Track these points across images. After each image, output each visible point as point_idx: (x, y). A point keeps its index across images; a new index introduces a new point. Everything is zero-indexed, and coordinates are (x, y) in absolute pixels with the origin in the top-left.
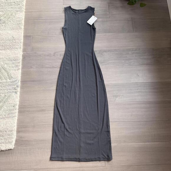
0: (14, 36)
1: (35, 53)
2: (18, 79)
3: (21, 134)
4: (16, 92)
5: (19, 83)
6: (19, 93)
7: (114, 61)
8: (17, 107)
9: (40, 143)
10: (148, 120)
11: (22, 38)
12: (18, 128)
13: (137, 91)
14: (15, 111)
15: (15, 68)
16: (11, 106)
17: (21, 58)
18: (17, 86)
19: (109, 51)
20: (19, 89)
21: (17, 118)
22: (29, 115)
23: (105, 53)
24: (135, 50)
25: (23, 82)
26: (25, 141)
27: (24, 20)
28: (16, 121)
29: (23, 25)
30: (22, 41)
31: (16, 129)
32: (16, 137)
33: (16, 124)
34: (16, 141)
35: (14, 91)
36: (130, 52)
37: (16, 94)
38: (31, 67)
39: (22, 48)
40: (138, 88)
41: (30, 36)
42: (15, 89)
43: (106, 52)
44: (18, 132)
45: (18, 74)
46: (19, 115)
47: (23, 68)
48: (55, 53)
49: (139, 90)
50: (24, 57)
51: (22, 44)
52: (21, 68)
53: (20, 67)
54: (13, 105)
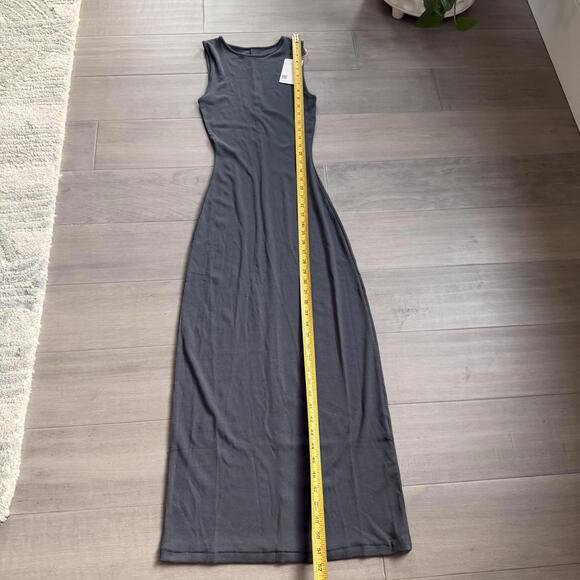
0: (34, 123)
1: (107, 175)
2: (41, 259)
3: (43, 462)
4: (29, 305)
5: (45, 273)
6: (39, 308)
7: (385, 197)
8: (31, 357)
9: (115, 495)
10: (532, 393)
11: (63, 128)
12: (29, 437)
13: (478, 291)
14: (22, 371)
15: (29, 223)
16: (8, 353)
17: (55, 189)
18: (36, 284)
19: (364, 166)
20: (41, 294)
21: (26, 398)
22: (76, 387)
23: (354, 172)
24: (457, 162)
25: (58, 269)
26: (56, 486)
27: (70, 75)
28: (23, 411)
29: (68, 89)
30: (62, 136)
31: (21, 442)
32: (18, 472)
33: (21, 422)
34: (19, 489)
35: (23, 298)
36: (438, 170)
37: (30, 309)
38: (91, 221)
39: (60, 157)
40: (479, 282)
41: (89, 124)
42: (26, 293)
43: (355, 169)
44: (29, 452)
45: (39, 242)
46: (36, 390)
47: (58, 223)
48: (176, 174)
49: (482, 290)
50: (65, 188)
51: (60, 147)
52: (53, 222)
53: (51, 219)
54: (16, 348)
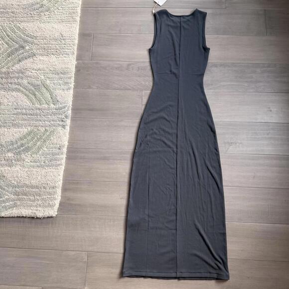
0: (64, 34)
1: (97, 63)
2: (68, 105)
3: (69, 194)
4: (64, 127)
5: (70, 112)
6: (68, 128)
7: (229, 83)
8: (65, 150)
9: (98, 210)
11: (77, 37)
12: (64, 184)
13: (267, 136)
14: (61, 156)
15: (62, 87)
16: (55, 148)
17: (74, 70)
18: (66, 117)
19: (221, 65)
20: (68, 122)
21: (63, 167)
22: (83, 164)
23: (215, 68)
24: (269, 67)
25: (75, 110)
26: (75, 205)
27: (80, 7)
28: (62, 173)
29: (79, 15)
30: (76, 42)
31: (61, 186)
32: (60, 198)
33: (61, 178)
34: (60, 204)
35: (61, 123)
36: (258, 70)
37: (64, 128)
38: (90, 87)
39: (76, 53)
40: (268, 131)
41: (89, 35)
42: (62, 121)
44: (64, 190)
45: (67, 97)
46: (67, 163)
47: (76, 87)
48: (129, 65)
49: (270, 136)
50: (78, 69)
51: (76, 48)
52: (73, 87)
53: (72, 85)
54: (58, 146)
